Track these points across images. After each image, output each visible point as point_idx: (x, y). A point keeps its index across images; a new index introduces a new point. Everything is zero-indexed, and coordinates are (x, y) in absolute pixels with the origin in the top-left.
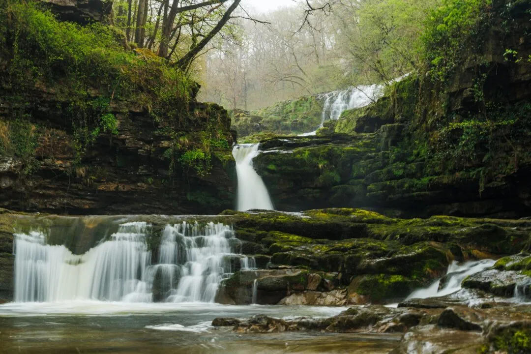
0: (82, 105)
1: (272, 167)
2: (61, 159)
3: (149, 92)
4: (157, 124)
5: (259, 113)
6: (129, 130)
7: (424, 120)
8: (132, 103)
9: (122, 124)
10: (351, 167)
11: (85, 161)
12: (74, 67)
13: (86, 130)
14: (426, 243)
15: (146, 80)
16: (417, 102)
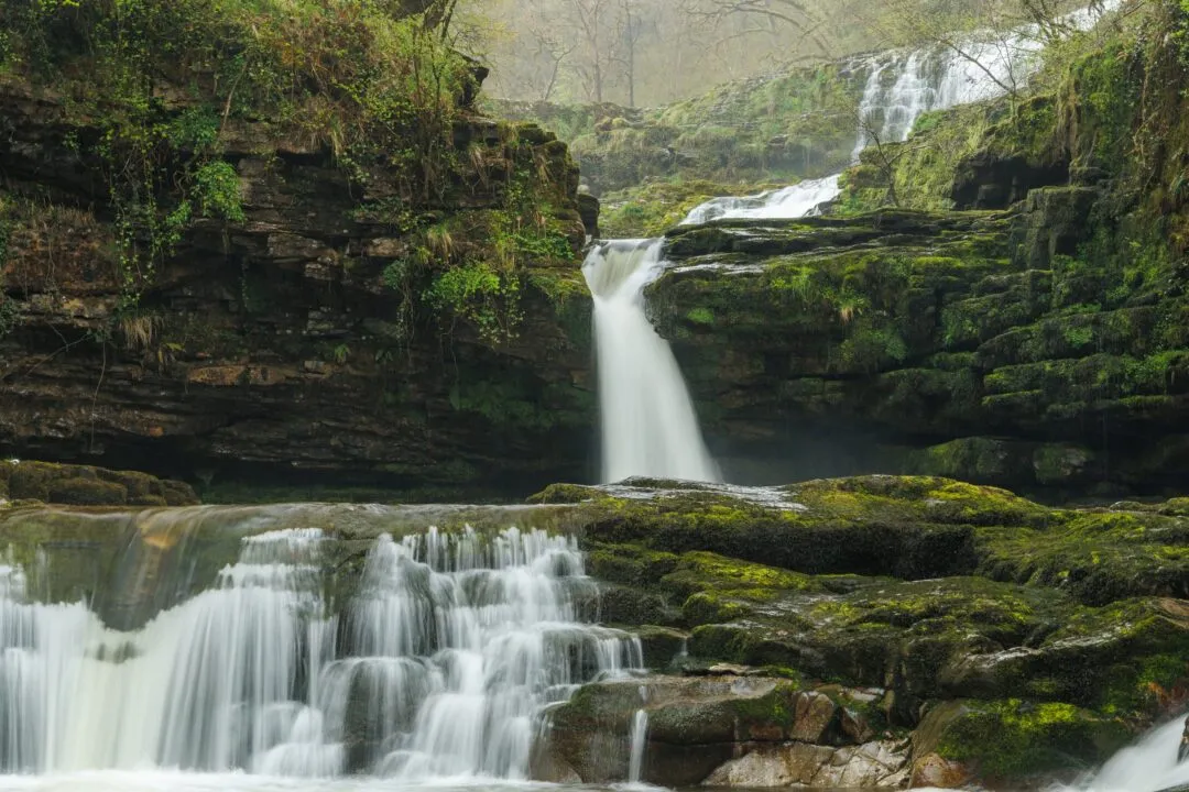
0: (139, 136)
1: (701, 315)
2: (79, 295)
3: (336, 94)
4: (359, 189)
5: (672, 116)
6: (278, 208)
7: (1156, 179)
8: (286, 127)
9: (256, 191)
10: (937, 315)
11: (152, 299)
12: (113, 26)
13: (150, 210)
14: (1148, 603)
15: (327, 59)
16: (1138, 122)
